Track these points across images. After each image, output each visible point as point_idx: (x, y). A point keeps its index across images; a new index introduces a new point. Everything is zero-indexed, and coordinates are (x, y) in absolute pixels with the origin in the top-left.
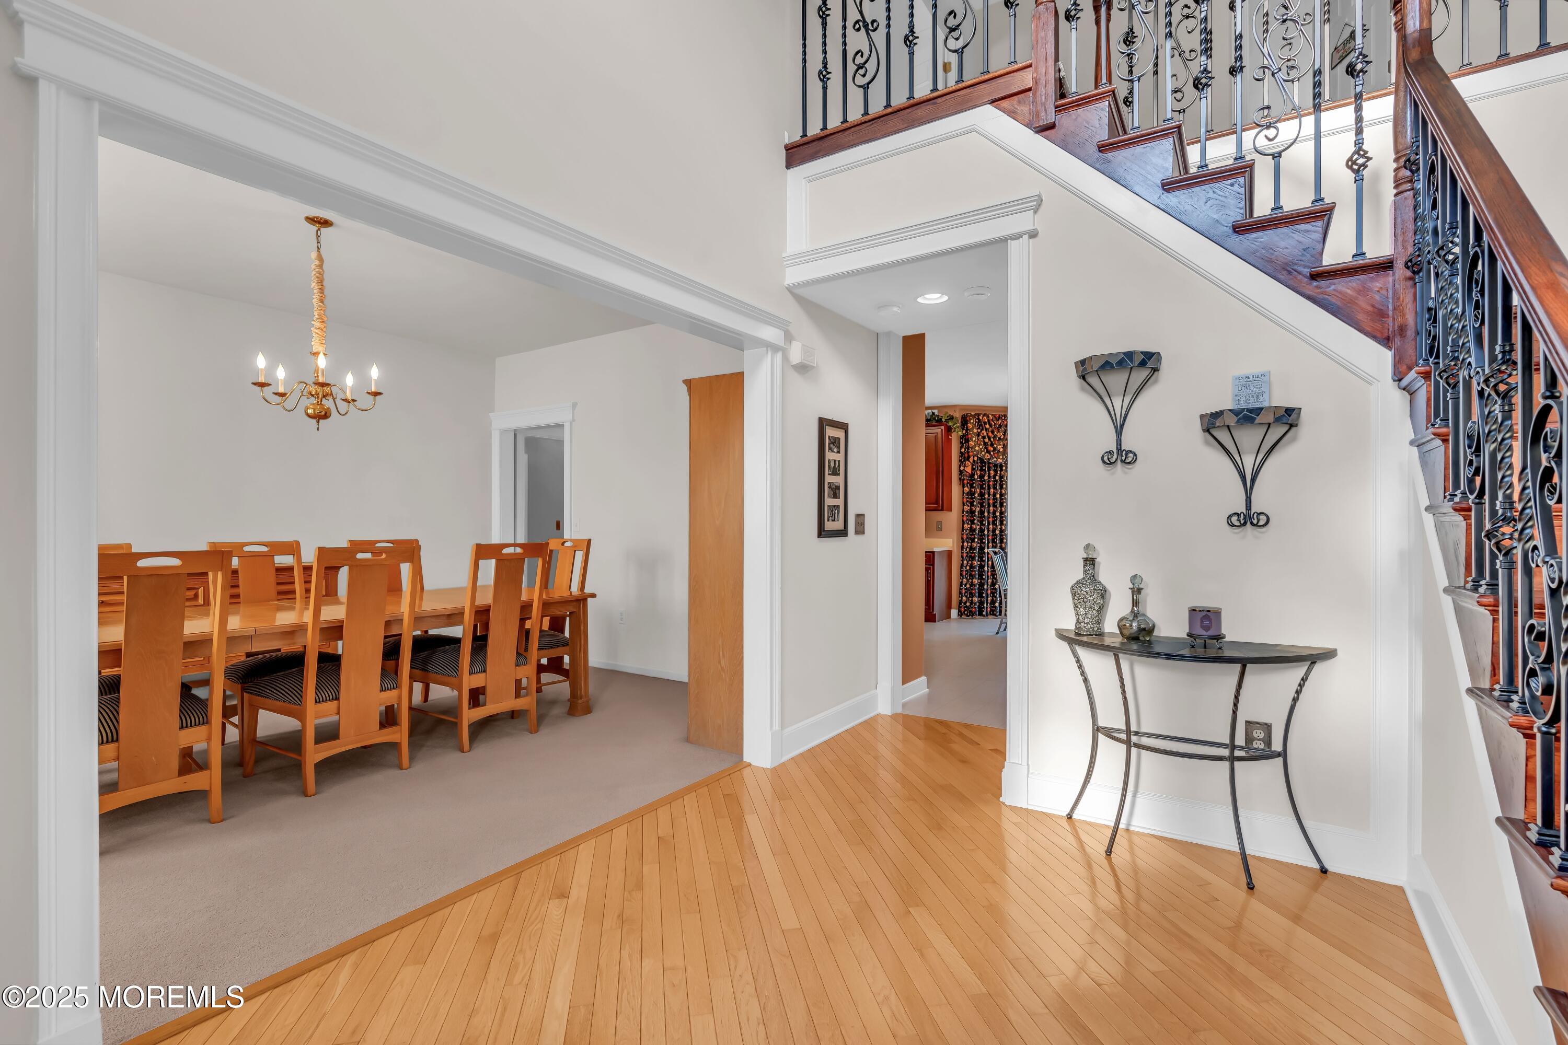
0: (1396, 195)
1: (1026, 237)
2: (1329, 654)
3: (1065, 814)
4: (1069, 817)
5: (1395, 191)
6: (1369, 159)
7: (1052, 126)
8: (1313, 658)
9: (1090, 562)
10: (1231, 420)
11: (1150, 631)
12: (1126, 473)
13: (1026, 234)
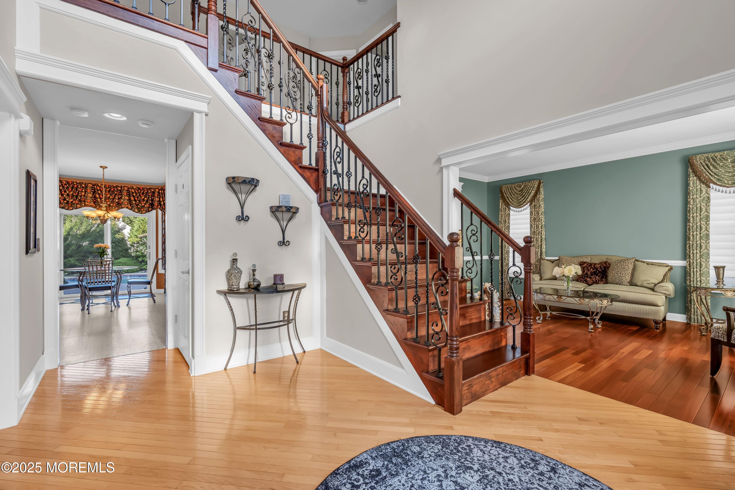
0: (318, 150)
1: (204, 114)
2: (304, 287)
3: (223, 369)
4: (225, 369)
5: (317, 149)
6: (313, 137)
7: (216, 71)
8: (300, 288)
9: (234, 261)
10: (284, 209)
11: (259, 285)
12: (244, 225)
13: (204, 113)
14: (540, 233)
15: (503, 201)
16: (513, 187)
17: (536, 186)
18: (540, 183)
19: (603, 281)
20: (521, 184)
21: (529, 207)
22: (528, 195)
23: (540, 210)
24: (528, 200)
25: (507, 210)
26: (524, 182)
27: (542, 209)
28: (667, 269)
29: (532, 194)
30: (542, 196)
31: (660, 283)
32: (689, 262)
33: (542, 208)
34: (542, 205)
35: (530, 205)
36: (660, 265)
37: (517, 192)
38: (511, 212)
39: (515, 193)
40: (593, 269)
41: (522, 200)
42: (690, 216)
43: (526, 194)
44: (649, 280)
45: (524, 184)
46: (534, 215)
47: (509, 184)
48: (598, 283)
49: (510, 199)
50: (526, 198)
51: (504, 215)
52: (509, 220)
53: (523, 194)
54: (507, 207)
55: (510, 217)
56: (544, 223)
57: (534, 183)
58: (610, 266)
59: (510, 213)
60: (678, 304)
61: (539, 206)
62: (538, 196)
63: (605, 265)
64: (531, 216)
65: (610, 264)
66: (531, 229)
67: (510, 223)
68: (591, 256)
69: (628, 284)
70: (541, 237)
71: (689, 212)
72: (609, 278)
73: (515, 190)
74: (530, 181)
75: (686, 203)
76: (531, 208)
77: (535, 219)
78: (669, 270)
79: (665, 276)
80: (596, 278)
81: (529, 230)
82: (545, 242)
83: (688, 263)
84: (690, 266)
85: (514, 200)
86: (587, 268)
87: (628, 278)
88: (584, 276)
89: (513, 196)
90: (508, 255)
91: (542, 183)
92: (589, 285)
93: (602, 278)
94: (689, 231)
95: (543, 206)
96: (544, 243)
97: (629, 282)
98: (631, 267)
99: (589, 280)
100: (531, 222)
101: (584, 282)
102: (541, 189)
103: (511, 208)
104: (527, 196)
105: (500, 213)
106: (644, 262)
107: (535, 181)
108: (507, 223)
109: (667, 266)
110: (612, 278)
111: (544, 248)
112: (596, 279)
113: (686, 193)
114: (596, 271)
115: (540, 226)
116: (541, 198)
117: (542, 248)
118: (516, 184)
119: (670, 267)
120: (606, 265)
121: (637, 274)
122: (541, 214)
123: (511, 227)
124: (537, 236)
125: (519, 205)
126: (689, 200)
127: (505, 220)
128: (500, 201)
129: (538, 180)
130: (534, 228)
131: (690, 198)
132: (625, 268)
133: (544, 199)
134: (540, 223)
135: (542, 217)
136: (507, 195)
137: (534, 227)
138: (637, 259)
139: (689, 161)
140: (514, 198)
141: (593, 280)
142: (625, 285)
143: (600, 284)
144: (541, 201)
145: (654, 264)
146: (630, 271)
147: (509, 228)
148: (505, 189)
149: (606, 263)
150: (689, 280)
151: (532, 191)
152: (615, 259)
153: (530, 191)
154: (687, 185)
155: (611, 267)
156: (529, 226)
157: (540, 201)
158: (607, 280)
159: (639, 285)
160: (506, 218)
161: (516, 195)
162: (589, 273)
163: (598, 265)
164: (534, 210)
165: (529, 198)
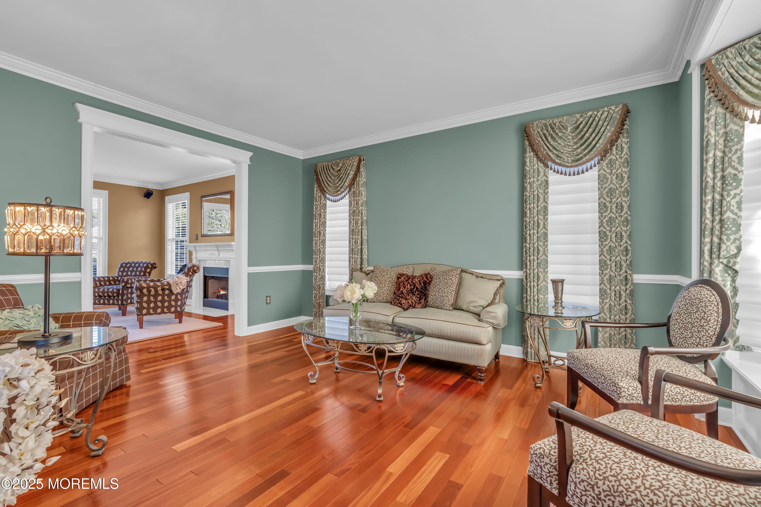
14: (360, 232)
15: (318, 185)
16: (330, 166)
17: (356, 164)
18: (360, 161)
19: (421, 303)
20: (339, 161)
21: (348, 194)
22: (346, 177)
23: (360, 198)
24: (346, 184)
25: (323, 199)
26: (343, 159)
27: (363, 198)
28: (498, 284)
29: (351, 176)
30: (362, 179)
31: (489, 305)
32: (525, 273)
33: (363, 196)
34: (363, 192)
35: (348, 192)
36: (491, 278)
37: (334, 173)
38: (328, 202)
39: (332, 174)
40: (411, 286)
41: (340, 185)
42: (526, 208)
43: (344, 176)
44: (476, 302)
45: (342, 161)
46: (353, 206)
47: (325, 162)
48: (414, 307)
49: (325, 182)
50: (344, 181)
51: (319, 206)
52: (326, 213)
53: (341, 176)
54: (322, 194)
55: (326, 209)
56: (365, 218)
57: (353, 160)
58: (432, 280)
59: (326, 204)
60: (514, 332)
61: (359, 194)
62: (358, 179)
63: (425, 279)
64: (350, 207)
65: (431, 278)
66: (349, 226)
67: (327, 218)
68: (413, 266)
69: (451, 309)
70: (362, 238)
71: (526, 202)
72: (430, 299)
73: (332, 170)
74: (348, 158)
75: (523, 189)
76: (349, 197)
77: (354, 211)
78: (501, 286)
79: (495, 294)
80: (413, 299)
81: (348, 228)
82: (368, 245)
83: (525, 275)
84: (526, 279)
85: (330, 184)
86: (404, 284)
87: (451, 299)
88: (399, 296)
89: (329, 178)
90: (323, 264)
91: (363, 160)
92: (405, 310)
93: (420, 298)
94: (526, 228)
95: (364, 194)
96: (365, 246)
97: (452, 305)
98: (455, 281)
99: (404, 302)
100: (350, 216)
101: (399, 305)
102: (362, 169)
103: (327, 195)
104: (345, 179)
105: (315, 203)
106: (473, 274)
107: (354, 158)
108: (323, 217)
109: (498, 280)
110: (433, 300)
111: (365, 253)
112: (413, 301)
113: (523, 175)
114: (414, 288)
115: (360, 222)
116: (362, 182)
117: (363, 254)
118: (334, 162)
119: (502, 281)
120: (427, 278)
121: (463, 292)
122: (362, 206)
123: (328, 223)
124: (356, 237)
125: (337, 192)
126: (526, 185)
127: (320, 213)
128: (315, 186)
129: (358, 156)
130: (353, 226)
131: (526, 182)
132: (447, 283)
133: (366, 184)
134: (360, 218)
135: (363, 209)
136: (323, 177)
137: (353, 223)
138: (464, 267)
139: (525, 130)
140: (331, 182)
141: (408, 302)
142: (447, 310)
143: (417, 308)
144: (362, 186)
145: (484, 276)
146: (454, 288)
147: (324, 225)
148: (320, 169)
149: (426, 275)
150: (525, 299)
151: (351, 172)
152: (440, 269)
153: (349, 171)
154: (523, 163)
155: (433, 282)
156: (348, 221)
157: (360, 186)
158: (427, 302)
159: (464, 309)
160: (322, 211)
161: (333, 178)
162: (405, 291)
163: (418, 278)
164: (353, 198)
165: (347, 181)
